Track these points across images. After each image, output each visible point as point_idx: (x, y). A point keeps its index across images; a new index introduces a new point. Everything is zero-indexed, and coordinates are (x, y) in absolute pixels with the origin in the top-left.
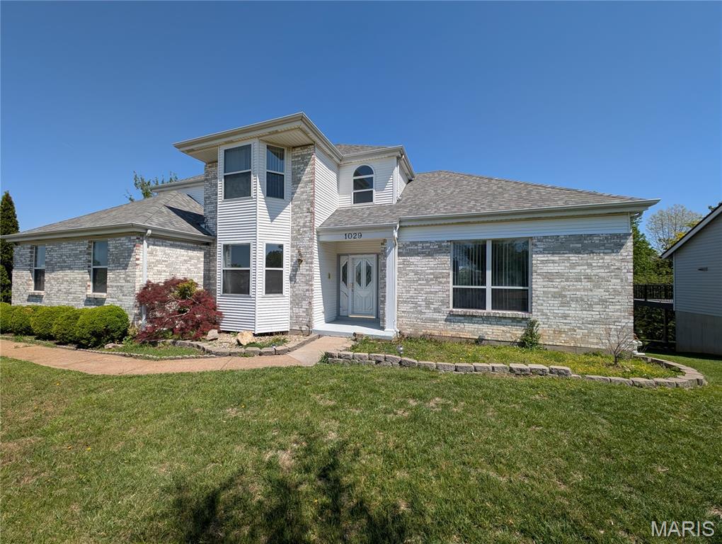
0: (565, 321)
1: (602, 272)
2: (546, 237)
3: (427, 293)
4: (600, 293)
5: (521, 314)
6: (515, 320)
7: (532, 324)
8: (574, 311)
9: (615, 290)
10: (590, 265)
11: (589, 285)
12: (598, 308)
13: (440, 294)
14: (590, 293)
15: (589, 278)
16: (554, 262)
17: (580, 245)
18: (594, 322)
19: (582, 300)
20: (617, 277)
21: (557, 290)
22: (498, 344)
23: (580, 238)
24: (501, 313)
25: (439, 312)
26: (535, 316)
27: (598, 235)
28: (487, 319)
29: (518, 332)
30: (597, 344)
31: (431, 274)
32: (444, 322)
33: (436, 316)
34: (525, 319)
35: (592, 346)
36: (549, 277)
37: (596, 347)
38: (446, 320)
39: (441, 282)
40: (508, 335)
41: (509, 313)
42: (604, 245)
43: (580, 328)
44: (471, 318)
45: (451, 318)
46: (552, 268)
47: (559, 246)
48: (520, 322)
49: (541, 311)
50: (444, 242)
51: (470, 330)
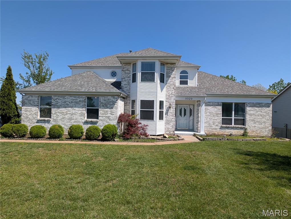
0: (255, 128)
1: (265, 114)
2: (250, 103)
3: (213, 120)
4: (264, 120)
5: (243, 126)
6: (241, 128)
7: (246, 129)
8: (257, 125)
9: (267, 119)
10: (261, 112)
11: (261, 117)
12: (263, 124)
13: (218, 120)
14: (261, 120)
15: (261, 115)
16: (252, 110)
17: (259, 106)
18: (262, 128)
19: (259, 122)
20: (268, 115)
21: (253, 119)
22: (236, 136)
23: (259, 104)
24: (237, 126)
25: (217, 126)
26: (247, 127)
27: (264, 103)
28: (233, 128)
29: (242, 132)
30: (263, 134)
31: (215, 113)
32: (219, 129)
33: (217, 127)
34: (244, 128)
35: (262, 135)
36: (251, 115)
37: (263, 135)
38: (220, 129)
39: (218, 116)
40: (239, 133)
41: (240, 126)
42: (265, 106)
43: (259, 130)
44: (228, 128)
45: (222, 128)
46: (252, 112)
47: (254, 105)
48: (242, 129)
49: (248, 125)
50: (219, 102)
51: (227, 132)
